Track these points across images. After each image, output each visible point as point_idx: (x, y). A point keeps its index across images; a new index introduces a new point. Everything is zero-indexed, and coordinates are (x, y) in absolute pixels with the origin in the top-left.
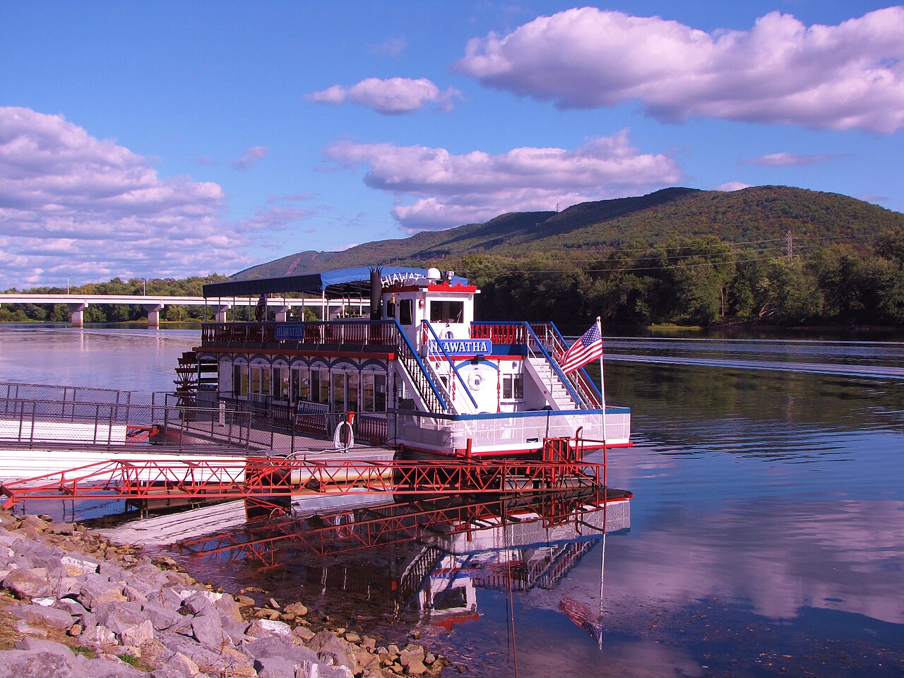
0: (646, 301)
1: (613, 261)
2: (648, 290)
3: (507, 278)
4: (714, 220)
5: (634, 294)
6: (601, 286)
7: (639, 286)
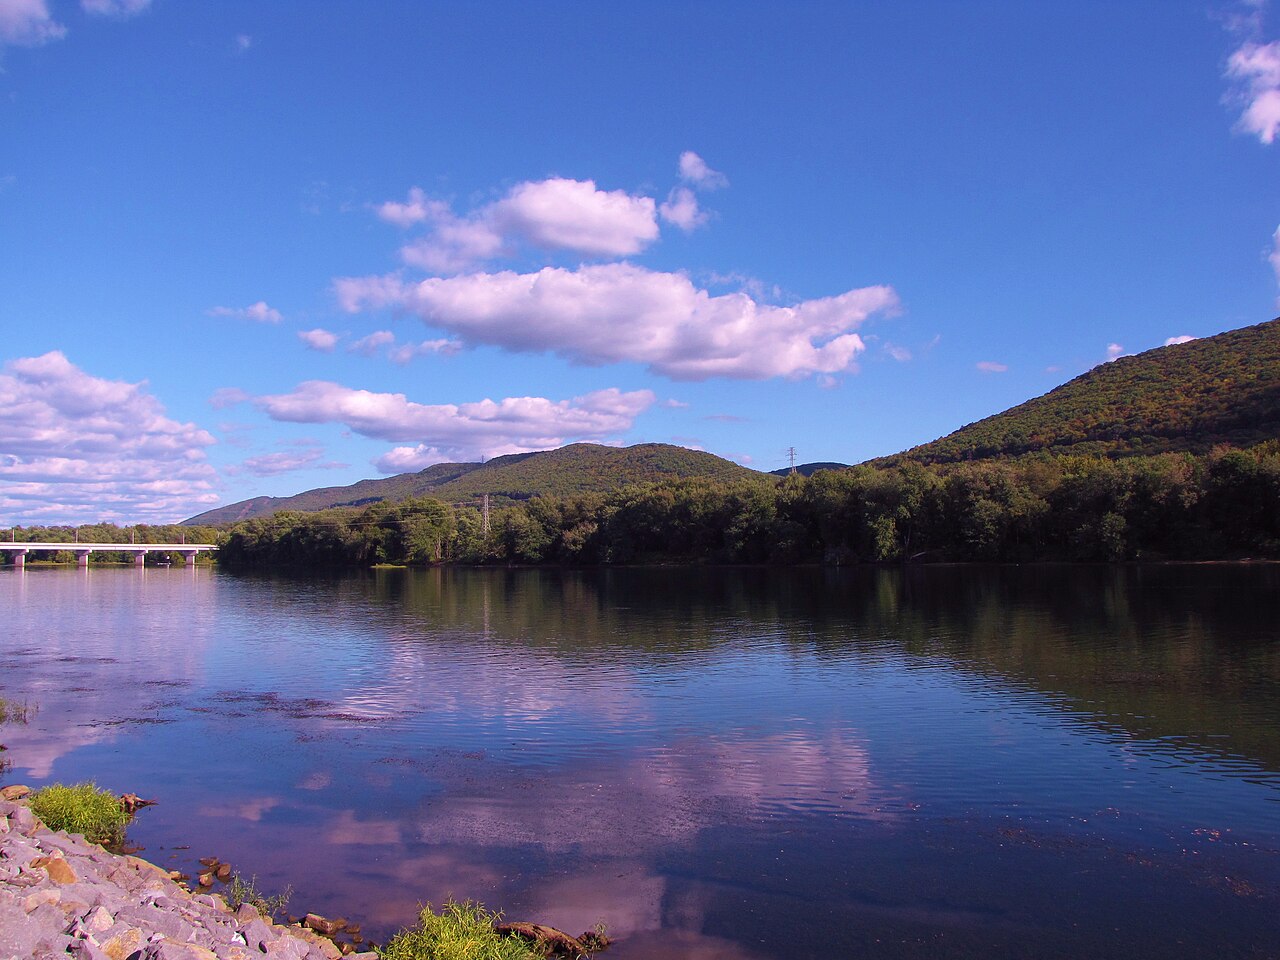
0: (384, 547)
1: (366, 517)
2: (386, 539)
3: (300, 529)
4: (601, 474)
5: (377, 542)
6: (356, 535)
7: (379, 536)
